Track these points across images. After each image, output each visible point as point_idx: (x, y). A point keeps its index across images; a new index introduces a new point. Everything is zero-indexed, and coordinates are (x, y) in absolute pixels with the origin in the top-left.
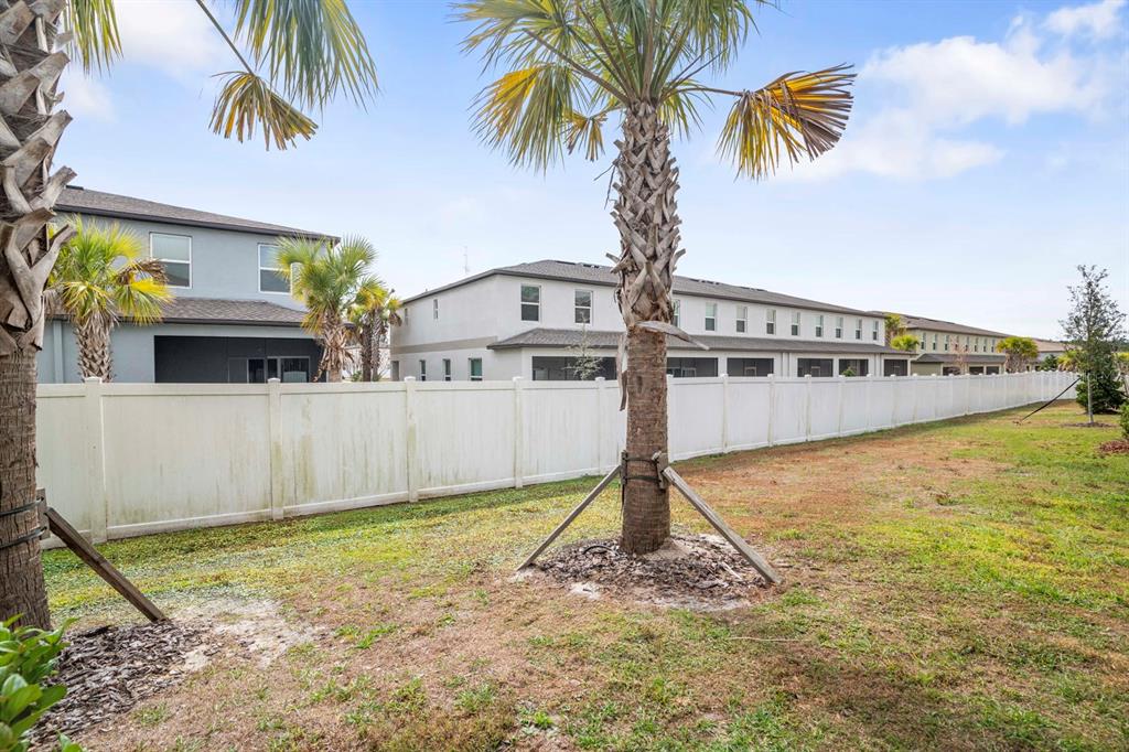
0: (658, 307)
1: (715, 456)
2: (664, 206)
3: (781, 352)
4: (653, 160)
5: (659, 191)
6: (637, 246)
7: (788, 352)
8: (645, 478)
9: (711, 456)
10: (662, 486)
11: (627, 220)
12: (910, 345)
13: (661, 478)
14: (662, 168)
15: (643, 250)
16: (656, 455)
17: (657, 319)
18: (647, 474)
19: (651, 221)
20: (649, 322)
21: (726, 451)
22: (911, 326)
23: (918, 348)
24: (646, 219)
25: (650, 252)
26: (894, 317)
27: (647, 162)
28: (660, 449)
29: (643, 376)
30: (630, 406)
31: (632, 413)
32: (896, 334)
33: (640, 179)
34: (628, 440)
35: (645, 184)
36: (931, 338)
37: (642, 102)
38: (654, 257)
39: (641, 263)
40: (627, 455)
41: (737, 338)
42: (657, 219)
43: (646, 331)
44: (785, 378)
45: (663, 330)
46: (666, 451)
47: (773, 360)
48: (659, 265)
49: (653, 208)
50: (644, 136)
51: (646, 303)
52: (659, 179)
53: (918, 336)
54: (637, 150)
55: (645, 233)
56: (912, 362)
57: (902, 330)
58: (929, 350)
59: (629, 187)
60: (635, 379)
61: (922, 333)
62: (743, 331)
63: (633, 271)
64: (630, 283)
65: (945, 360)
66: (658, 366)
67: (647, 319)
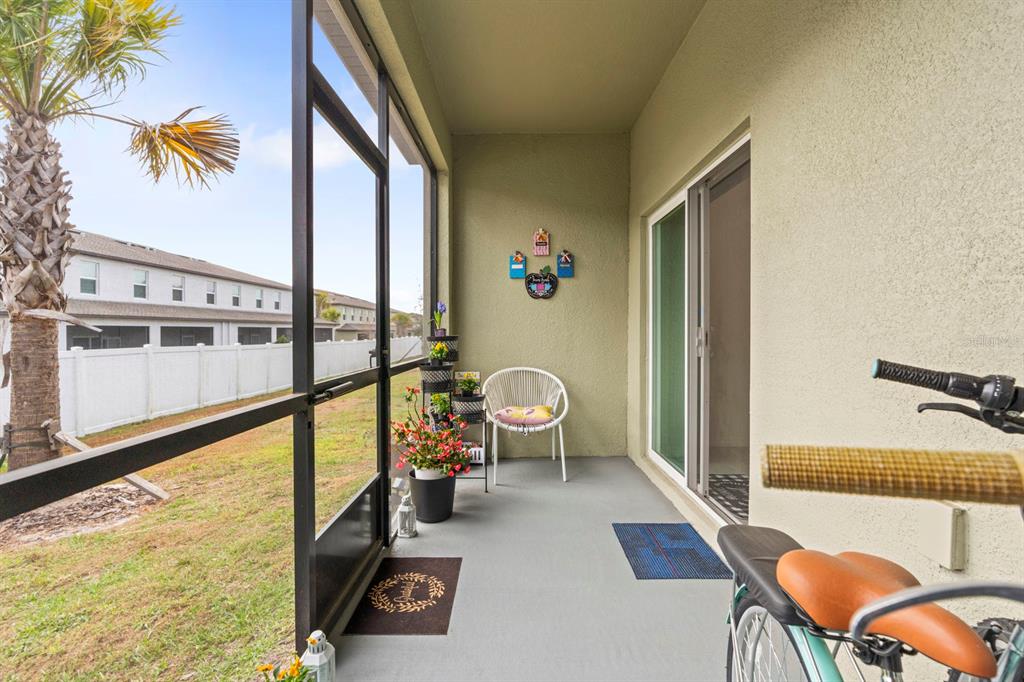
0: (47, 298)
1: (138, 423)
2: (55, 213)
3: (221, 321)
4: (42, 172)
5: (49, 200)
6: (22, 244)
7: (228, 321)
8: (32, 444)
9: (133, 424)
10: (53, 448)
11: (10, 218)
12: (334, 316)
13: (52, 441)
14: (53, 180)
15: (29, 247)
16: (46, 422)
17: (46, 307)
18: (35, 440)
19: (40, 224)
20: (36, 310)
21: (151, 417)
22: (336, 302)
23: (341, 319)
24: (33, 221)
25: (37, 250)
26: (322, 294)
27: (34, 172)
28: (50, 417)
29: (30, 357)
30: (14, 383)
31: (16, 388)
32: (324, 307)
33: (26, 185)
34: (11, 413)
35: (32, 190)
36: (351, 312)
37: (29, 115)
38: (43, 255)
39: (27, 259)
40: (10, 427)
41: (174, 307)
42: (46, 223)
43: (34, 318)
44: (225, 346)
45: (51, 317)
46: (59, 418)
47: (212, 328)
48: (49, 262)
49: (41, 213)
50: (30, 147)
51: (32, 294)
52: (49, 189)
53: (341, 310)
54: (21, 156)
55: (32, 234)
56: (337, 330)
57: (328, 305)
58: (349, 321)
59: (11, 188)
60: (20, 359)
61: (344, 308)
62: (181, 300)
63: (16, 264)
64: (13, 275)
65: (359, 329)
66: (48, 347)
67: (35, 308)
